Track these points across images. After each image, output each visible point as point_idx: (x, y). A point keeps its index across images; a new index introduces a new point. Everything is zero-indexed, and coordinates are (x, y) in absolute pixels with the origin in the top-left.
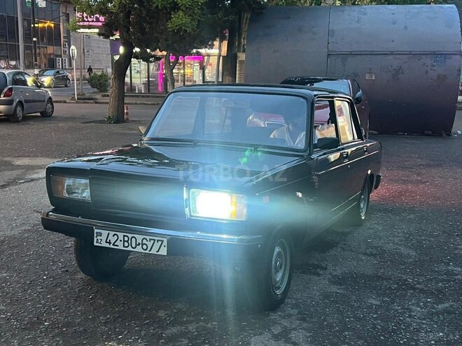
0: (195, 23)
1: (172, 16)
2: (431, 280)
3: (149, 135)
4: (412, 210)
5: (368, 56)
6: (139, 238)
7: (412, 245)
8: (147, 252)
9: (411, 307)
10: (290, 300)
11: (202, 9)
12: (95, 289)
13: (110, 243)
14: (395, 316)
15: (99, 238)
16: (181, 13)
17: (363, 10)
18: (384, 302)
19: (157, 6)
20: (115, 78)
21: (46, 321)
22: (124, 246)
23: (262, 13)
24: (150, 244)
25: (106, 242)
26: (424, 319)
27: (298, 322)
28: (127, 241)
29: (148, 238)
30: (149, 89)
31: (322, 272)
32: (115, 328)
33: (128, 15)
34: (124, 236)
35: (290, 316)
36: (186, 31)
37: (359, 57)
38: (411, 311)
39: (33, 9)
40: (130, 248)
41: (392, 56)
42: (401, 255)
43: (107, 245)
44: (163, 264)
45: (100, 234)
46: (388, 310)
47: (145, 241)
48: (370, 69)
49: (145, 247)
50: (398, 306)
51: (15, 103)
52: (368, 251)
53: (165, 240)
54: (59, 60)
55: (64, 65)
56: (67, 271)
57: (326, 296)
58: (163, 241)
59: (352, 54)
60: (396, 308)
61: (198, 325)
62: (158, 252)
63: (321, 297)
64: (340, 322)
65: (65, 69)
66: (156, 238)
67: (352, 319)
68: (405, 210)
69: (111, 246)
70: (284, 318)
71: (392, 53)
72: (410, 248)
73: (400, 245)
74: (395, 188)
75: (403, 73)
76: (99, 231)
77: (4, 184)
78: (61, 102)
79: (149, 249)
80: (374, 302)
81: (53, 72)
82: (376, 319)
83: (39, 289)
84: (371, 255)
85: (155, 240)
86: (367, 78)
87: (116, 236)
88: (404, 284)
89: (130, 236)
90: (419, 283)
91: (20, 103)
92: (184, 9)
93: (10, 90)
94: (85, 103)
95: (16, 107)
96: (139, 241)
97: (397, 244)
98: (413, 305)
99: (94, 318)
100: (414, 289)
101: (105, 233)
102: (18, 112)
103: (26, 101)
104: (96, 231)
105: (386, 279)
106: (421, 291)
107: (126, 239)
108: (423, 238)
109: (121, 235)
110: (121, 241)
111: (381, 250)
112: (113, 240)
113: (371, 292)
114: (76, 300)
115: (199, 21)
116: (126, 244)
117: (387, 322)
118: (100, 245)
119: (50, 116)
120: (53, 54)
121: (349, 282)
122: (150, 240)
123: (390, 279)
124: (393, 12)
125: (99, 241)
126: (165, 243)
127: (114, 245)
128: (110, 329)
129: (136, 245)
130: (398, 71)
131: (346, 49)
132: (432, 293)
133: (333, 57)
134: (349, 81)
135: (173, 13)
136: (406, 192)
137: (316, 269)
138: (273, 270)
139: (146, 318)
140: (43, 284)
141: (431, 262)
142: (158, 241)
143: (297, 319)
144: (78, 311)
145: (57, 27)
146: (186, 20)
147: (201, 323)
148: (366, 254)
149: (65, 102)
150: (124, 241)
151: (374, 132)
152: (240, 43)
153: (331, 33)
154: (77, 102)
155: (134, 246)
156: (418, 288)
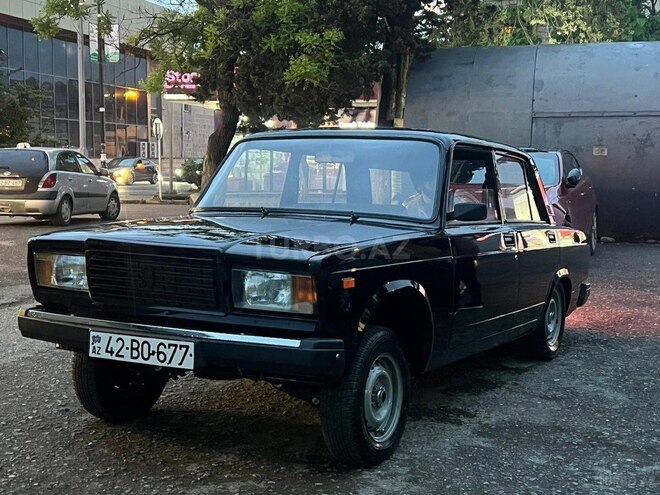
0: (325, 73)
1: (291, 62)
2: (641, 434)
3: (200, 205)
4: (640, 341)
5: (598, 119)
6: (154, 342)
7: (626, 387)
8: (165, 364)
9: (596, 468)
10: (401, 455)
11: (336, 51)
12: (101, 434)
13: (112, 352)
14: (567, 480)
15: (96, 345)
16: (303, 57)
17: (589, 50)
18: (553, 461)
19: (269, 48)
20: (210, 160)
21: (11, 473)
22: (132, 358)
23: (430, 56)
24: (169, 352)
25: (107, 351)
26: (612, 486)
27: (404, 483)
28: (137, 349)
29: (166, 342)
30: (272, 184)
31: (465, 420)
32: (114, 484)
33: (231, 65)
34: (133, 341)
35: (395, 475)
36: (311, 85)
37: (581, 121)
38: (594, 473)
39: (101, 66)
40: (140, 360)
41: (634, 119)
42: (602, 400)
43: (108, 356)
44: (217, 404)
45: (98, 339)
46: (557, 472)
47: (162, 348)
48: (600, 140)
49: (162, 357)
50: (576, 467)
51: (59, 198)
52: (550, 395)
53: (191, 345)
54: (143, 146)
55: (151, 152)
56: (67, 410)
57: (461, 451)
58: (187, 347)
59: (569, 117)
60: (572, 469)
61: (244, 484)
62: (180, 364)
63: (453, 452)
64: (474, 486)
65: (153, 158)
66: (179, 343)
67: (494, 483)
68: (628, 341)
69: (114, 358)
70: (383, 478)
71: (635, 115)
72: (620, 391)
73: (605, 387)
74: (621, 312)
75: (652, 145)
76: (96, 334)
77: (14, 300)
78: (138, 202)
79: (168, 360)
80: (537, 461)
81: (131, 161)
82: (534, 483)
83: (16, 432)
84: (554, 398)
85: (176, 346)
86: (595, 153)
87: (120, 341)
88: (597, 439)
89: (141, 340)
90: (619, 437)
91: (67, 197)
92: (310, 51)
93: (53, 177)
94: (174, 203)
95: (61, 202)
96: (154, 348)
97: (600, 385)
98: (600, 466)
99: (86, 471)
100: (609, 445)
101: (105, 336)
102: (64, 210)
103: (78, 195)
104: (92, 334)
105: (567, 432)
106: (621, 448)
107: (135, 345)
108: (646, 378)
109: (127, 339)
110: (127, 348)
111: (572, 392)
112: (116, 346)
113: (538, 448)
114: (66, 448)
115: (332, 69)
116: (135, 354)
117: (551, 487)
118: (98, 356)
119: (114, 219)
120: (136, 138)
121: (505, 434)
122: (170, 345)
123: (574, 431)
124: (637, 52)
125: (97, 349)
126: (191, 350)
127: (117, 355)
128: (105, 486)
129: (150, 354)
130: (645, 142)
131: (561, 109)
132: (638, 452)
133: (541, 122)
134: (559, 154)
135: (292, 57)
136: (637, 317)
137: (458, 416)
138: (368, 402)
139: (167, 473)
140: (24, 427)
141: (649, 410)
142: (181, 346)
143: (405, 480)
144: (65, 462)
145: (143, 96)
146: (312, 68)
147: (250, 482)
148: (546, 398)
149: (144, 202)
150: (132, 349)
151: (608, 239)
152: (398, 104)
153: (536, 85)
154: (162, 203)
155: (146, 356)
156: (616, 445)
